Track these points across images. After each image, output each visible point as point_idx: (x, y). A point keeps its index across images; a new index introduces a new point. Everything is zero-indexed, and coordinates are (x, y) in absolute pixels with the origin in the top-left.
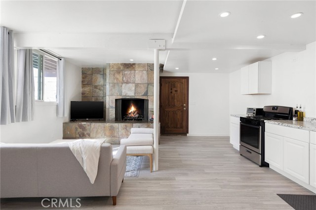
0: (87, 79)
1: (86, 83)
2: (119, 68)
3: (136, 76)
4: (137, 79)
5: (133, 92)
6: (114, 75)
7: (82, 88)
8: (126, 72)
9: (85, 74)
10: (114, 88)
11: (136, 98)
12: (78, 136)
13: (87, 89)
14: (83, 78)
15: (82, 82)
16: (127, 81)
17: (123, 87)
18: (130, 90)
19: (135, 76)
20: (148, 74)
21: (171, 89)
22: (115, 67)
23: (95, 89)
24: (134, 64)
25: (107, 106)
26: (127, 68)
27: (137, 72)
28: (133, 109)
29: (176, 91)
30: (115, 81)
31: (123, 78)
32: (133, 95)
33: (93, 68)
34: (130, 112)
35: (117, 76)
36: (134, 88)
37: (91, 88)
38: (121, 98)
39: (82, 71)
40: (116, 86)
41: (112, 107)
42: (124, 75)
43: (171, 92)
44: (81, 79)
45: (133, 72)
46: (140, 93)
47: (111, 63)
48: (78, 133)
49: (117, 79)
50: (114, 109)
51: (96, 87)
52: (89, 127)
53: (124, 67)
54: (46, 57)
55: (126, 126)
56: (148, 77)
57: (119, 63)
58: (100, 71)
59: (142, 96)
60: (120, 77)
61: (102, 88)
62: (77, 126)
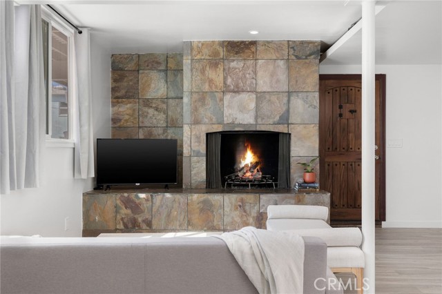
0: (125, 84)
1: (122, 92)
2: (216, 54)
3: (260, 74)
4: (260, 82)
5: (253, 114)
6: (203, 71)
7: (113, 106)
8: (233, 64)
9: (121, 69)
10: (204, 104)
11: (258, 129)
12: (122, 227)
13: (125, 109)
14: (115, 80)
15: (114, 90)
16: (237, 86)
17: (226, 103)
18: (243, 109)
19: (255, 73)
20: (289, 68)
21: (341, 107)
22: (206, 51)
23: (146, 109)
24: (254, 43)
25: (186, 151)
26: (237, 53)
27: (260, 62)
28: (248, 158)
29: (352, 112)
30: (206, 87)
31: (225, 79)
32: (252, 121)
33: (139, 56)
34: (242, 165)
35: (211, 73)
36: (253, 105)
37: (137, 106)
38: (220, 129)
39: (113, 63)
40: (209, 100)
41: (198, 154)
42: (227, 72)
43: (341, 115)
44: (109, 84)
45: (250, 63)
46: (269, 117)
47: (195, 40)
48: (122, 219)
49: (211, 81)
50: (205, 158)
51: (147, 103)
52: (150, 203)
53: (228, 51)
54: (54, 28)
55: (242, 200)
56: (289, 76)
57: (217, 40)
58: (158, 63)
59: (274, 124)
60: (217, 76)
61: (164, 106)
62: (118, 202)
